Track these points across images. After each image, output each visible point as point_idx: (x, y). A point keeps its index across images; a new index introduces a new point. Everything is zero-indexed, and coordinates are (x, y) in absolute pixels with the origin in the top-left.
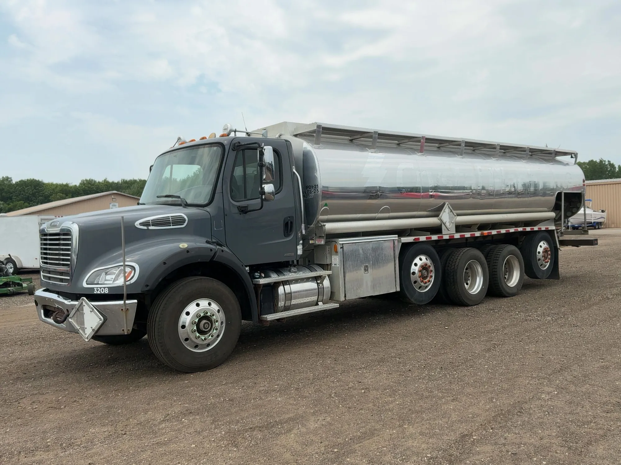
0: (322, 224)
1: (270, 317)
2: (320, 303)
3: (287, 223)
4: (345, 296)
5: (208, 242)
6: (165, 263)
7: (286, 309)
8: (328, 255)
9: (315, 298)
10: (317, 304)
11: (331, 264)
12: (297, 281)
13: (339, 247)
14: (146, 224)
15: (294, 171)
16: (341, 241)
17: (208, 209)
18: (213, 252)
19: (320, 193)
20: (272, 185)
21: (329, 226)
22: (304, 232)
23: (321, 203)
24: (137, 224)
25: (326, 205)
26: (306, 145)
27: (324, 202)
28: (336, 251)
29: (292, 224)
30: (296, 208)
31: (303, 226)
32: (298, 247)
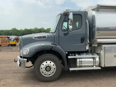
0: (96, 39)
1: (71, 69)
2: (94, 66)
3: (82, 39)
4: (105, 65)
6: (36, 49)
7: (80, 67)
8: (99, 50)
9: (92, 64)
10: (93, 67)
11: (100, 53)
12: (85, 58)
13: (103, 48)
14: (35, 38)
15: (87, 21)
16: (104, 46)
17: (54, 34)
18: (52, 47)
19: (96, 29)
20: (71, 26)
21: (99, 40)
22: (89, 42)
23: (96, 32)
24: (33, 38)
25: (99, 33)
26: (94, 13)
27: (98, 32)
28: (102, 49)
29: (84, 39)
30: (86, 34)
31: (88, 40)
32: (86, 47)
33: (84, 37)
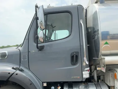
0: (103, 57)
3: (73, 56)
5: (13, 68)
8: (111, 80)
11: (114, 87)
15: (82, 23)
19: (100, 35)
21: (108, 60)
22: (87, 63)
25: (106, 43)
27: (104, 42)
28: (116, 79)
29: (77, 57)
30: (81, 46)
31: (85, 59)
32: (83, 73)
33: (78, 52)
